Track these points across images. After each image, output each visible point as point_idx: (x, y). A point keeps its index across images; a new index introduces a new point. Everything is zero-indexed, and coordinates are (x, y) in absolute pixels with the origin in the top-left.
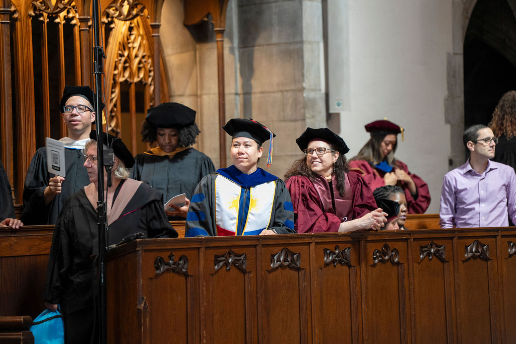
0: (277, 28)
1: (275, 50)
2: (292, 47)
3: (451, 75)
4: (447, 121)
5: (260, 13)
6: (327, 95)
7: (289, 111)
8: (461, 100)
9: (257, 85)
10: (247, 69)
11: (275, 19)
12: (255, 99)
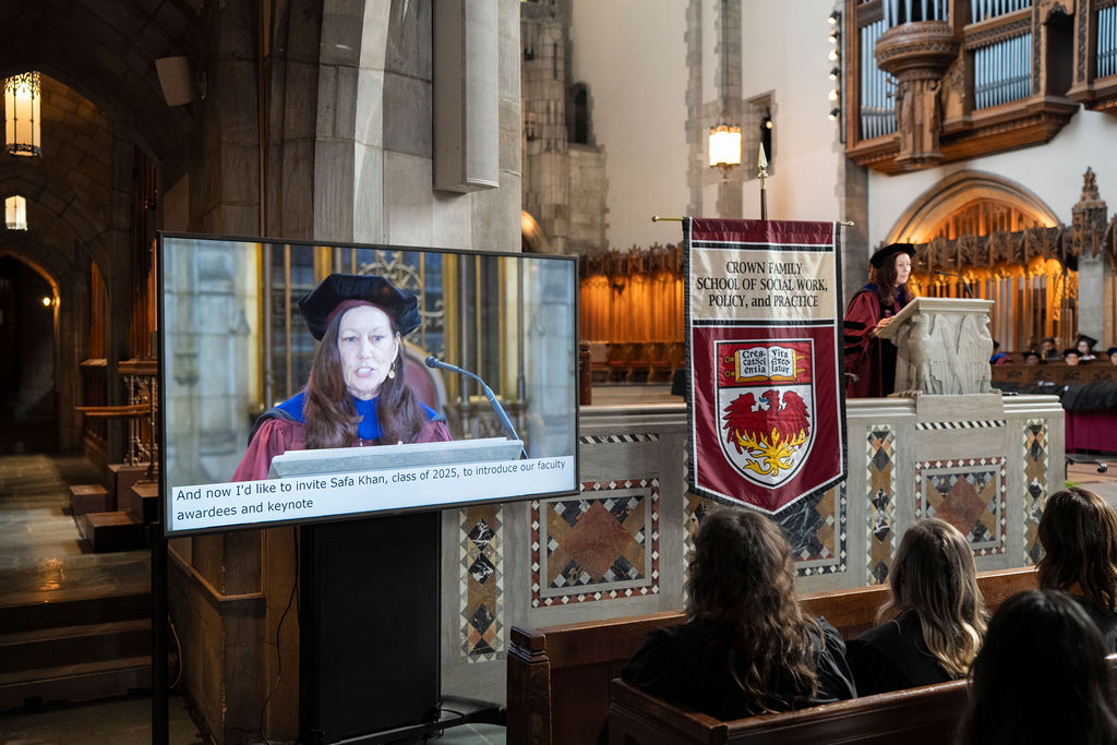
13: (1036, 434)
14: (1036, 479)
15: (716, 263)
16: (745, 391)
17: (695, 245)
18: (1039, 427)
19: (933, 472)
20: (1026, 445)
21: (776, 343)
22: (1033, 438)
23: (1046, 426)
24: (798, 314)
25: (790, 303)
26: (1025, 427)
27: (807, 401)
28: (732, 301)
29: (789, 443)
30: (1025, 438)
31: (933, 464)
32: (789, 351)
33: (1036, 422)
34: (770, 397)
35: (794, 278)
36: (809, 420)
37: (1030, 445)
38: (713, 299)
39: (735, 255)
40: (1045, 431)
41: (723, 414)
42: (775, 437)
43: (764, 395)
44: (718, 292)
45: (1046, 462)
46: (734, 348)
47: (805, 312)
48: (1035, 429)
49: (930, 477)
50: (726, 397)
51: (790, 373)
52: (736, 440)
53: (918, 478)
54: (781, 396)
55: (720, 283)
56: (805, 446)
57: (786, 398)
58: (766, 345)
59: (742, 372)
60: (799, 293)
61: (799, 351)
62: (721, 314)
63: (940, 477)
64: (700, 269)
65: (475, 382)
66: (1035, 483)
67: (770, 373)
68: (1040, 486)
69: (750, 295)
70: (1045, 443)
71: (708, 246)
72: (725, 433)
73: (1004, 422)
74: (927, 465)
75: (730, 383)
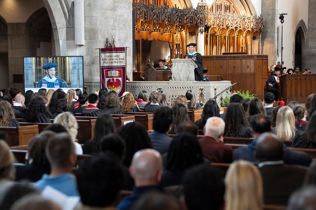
0: (269, 38)
1: (268, 41)
2: (272, 41)
3: (293, 46)
4: (293, 54)
5: (266, 35)
6: (278, 50)
7: (271, 53)
8: (295, 50)
9: (264, 48)
10: (263, 45)
11: (269, 36)
12: (264, 50)
13: (202, 91)
14: (202, 102)
15: (105, 56)
16: (110, 78)
17: (101, 53)
18: (203, 89)
19: (173, 98)
20: (199, 93)
21: (114, 70)
22: (201, 92)
23: (205, 89)
24: (119, 64)
25: (117, 62)
26: (198, 89)
27: (121, 80)
28: (107, 63)
29: (117, 88)
30: (198, 92)
31: (173, 96)
32: (117, 71)
33: (202, 88)
34: (113, 80)
35: (118, 58)
36: (121, 84)
37: (200, 93)
38: (104, 62)
39: (108, 54)
40: (205, 90)
41: (106, 82)
42: (114, 87)
43: (112, 79)
44: (105, 61)
45: (205, 98)
46: (108, 71)
47: (120, 64)
48: (202, 90)
49: (172, 99)
50: (107, 79)
51: (117, 75)
52: (108, 87)
53: (169, 99)
54: (115, 79)
55: (105, 59)
56: (120, 89)
57: (116, 80)
58: (112, 70)
59: (109, 75)
60: (119, 60)
61: (119, 71)
62: (105, 65)
63: (175, 99)
64: (102, 57)
65: (62, 80)
66: (201, 102)
67: (113, 75)
68: (203, 103)
69: (110, 61)
70: (205, 93)
71: (103, 53)
72: (107, 86)
73: (192, 87)
74: (171, 96)
75: (107, 77)
